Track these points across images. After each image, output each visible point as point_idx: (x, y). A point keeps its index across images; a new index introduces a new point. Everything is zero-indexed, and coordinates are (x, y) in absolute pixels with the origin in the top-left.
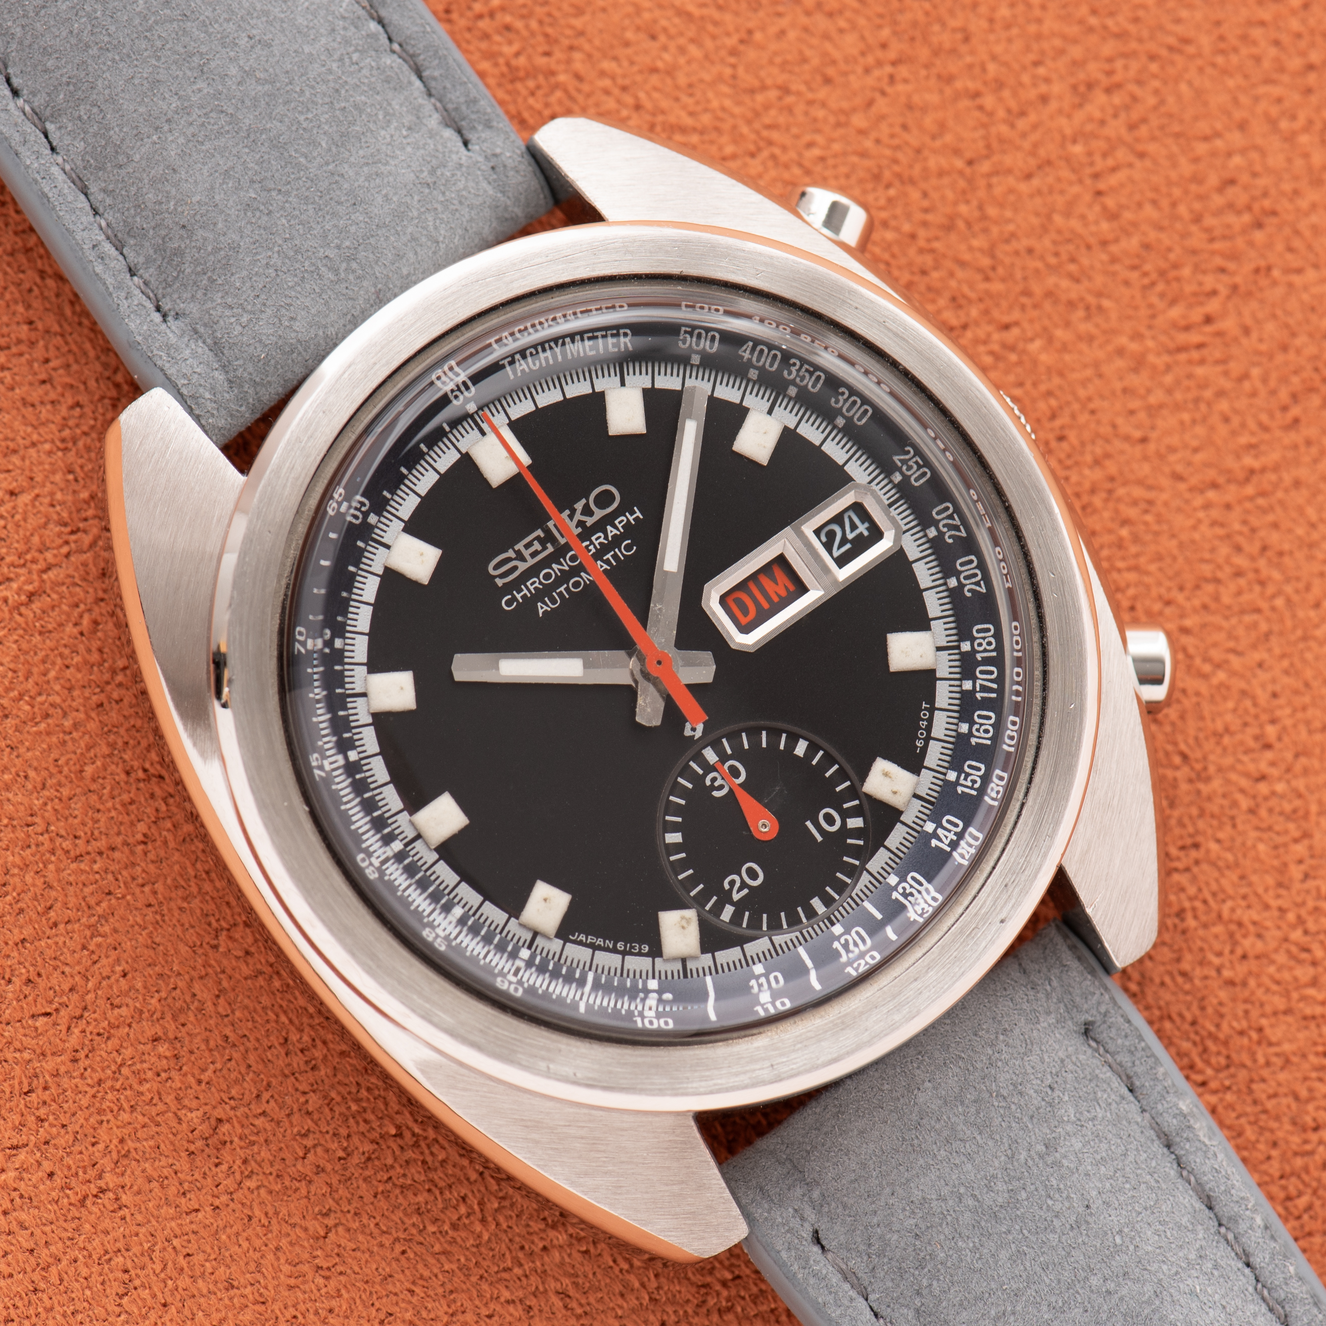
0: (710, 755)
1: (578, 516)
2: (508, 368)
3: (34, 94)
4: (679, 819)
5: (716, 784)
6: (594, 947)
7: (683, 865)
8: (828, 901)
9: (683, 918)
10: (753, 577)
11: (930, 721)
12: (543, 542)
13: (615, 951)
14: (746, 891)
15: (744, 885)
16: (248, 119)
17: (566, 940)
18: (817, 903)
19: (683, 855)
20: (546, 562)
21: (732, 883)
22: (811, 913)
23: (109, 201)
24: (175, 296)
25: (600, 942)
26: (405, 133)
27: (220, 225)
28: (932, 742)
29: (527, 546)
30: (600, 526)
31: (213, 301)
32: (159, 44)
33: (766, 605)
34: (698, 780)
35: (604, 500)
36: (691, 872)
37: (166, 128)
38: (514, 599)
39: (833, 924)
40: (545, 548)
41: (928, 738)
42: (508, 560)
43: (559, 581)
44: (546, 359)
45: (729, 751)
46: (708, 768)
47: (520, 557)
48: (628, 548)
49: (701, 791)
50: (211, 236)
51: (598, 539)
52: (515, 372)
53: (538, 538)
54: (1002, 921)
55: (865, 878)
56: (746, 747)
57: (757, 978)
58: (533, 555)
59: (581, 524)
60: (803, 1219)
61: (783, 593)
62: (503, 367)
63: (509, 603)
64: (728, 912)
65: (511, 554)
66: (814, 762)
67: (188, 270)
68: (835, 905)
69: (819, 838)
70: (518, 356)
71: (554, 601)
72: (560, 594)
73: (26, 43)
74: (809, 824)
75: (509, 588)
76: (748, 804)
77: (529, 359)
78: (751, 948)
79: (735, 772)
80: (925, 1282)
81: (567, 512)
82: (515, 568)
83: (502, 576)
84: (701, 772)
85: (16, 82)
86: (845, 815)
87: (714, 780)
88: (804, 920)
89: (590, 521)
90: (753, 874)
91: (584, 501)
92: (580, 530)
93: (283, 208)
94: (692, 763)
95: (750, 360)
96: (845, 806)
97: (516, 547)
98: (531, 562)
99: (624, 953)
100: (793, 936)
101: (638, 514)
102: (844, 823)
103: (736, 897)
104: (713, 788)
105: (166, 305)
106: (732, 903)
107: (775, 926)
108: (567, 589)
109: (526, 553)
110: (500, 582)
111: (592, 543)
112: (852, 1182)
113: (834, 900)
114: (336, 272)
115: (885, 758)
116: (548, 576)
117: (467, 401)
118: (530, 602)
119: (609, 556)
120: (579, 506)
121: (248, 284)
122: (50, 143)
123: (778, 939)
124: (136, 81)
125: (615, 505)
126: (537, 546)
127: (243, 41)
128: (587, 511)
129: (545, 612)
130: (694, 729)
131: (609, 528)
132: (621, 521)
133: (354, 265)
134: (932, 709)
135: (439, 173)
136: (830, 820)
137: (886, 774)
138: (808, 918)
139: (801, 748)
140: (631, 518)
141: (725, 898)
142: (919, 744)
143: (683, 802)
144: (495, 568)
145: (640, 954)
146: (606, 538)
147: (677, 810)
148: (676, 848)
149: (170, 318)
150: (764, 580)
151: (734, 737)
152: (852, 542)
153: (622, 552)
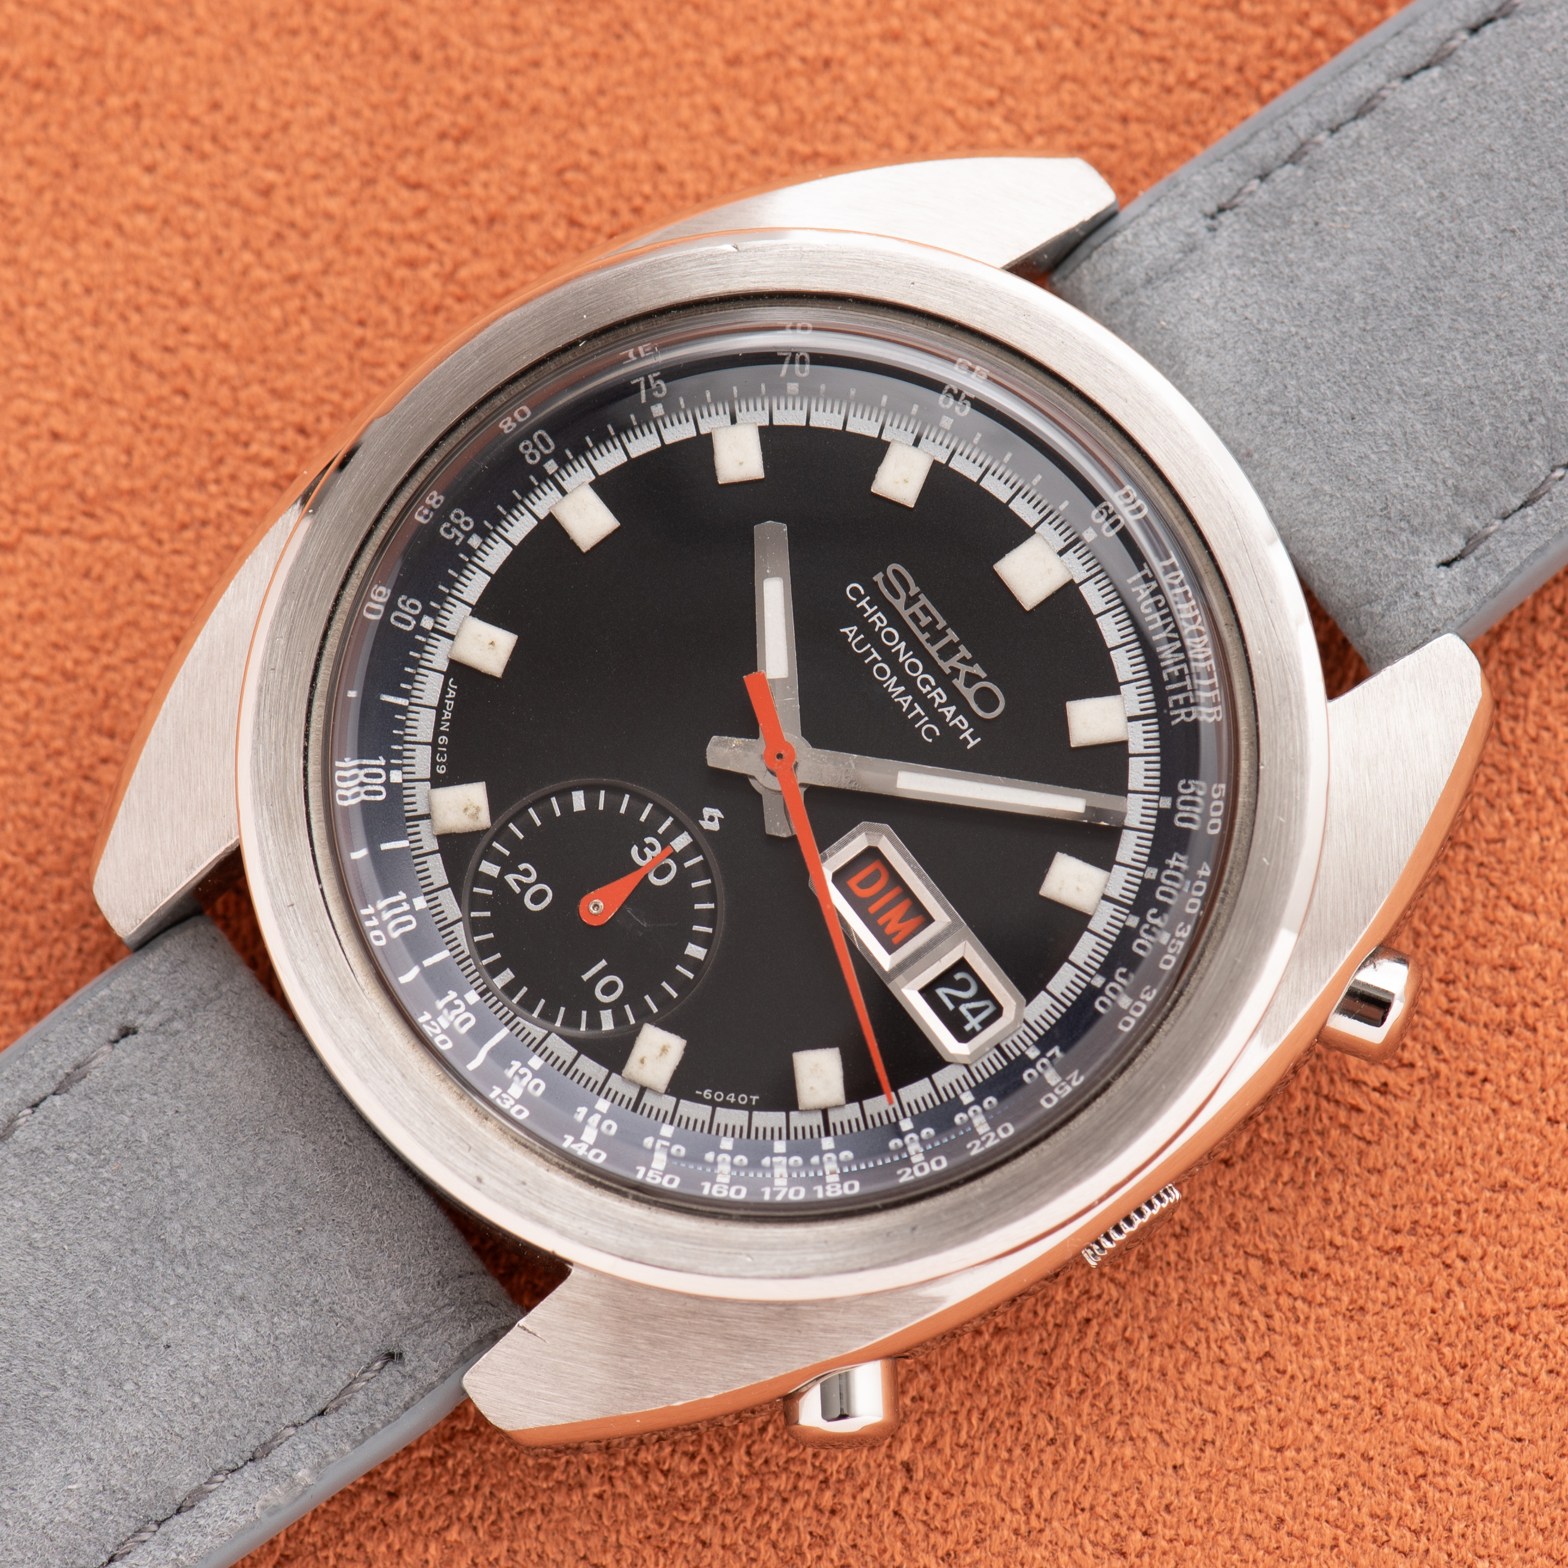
0: (681, 842)
1: (964, 669)
2: (1139, 575)
3: (1475, 50)
4: (601, 807)
5: (647, 850)
6: (440, 708)
7: (546, 814)
8: (510, 990)
9: (478, 809)
10: (907, 892)
11: (736, 1106)
12: (931, 628)
13: (437, 733)
14: (517, 890)
15: (525, 887)
16: (1450, 289)
17: (447, 675)
18: (507, 976)
19: (558, 813)
20: (907, 635)
21: (526, 873)
22: (494, 970)
23: (1347, 142)
24: (1236, 226)
25: (447, 715)
26: (1450, 482)
27: (1320, 264)
28: (709, 1108)
29: (924, 609)
30: (955, 697)
31: (1232, 265)
32: (1535, 180)
33: (873, 909)
34: (650, 828)
35: (986, 699)
36: (538, 823)
37: (1434, 193)
38: (860, 598)
39: (481, 994)
40: (923, 630)
41: (714, 1104)
42: (906, 587)
43: (884, 651)
44: (1154, 621)
45: (687, 864)
46: (666, 840)
47: (911, 601)
48: (930, 733)
49: (638, 833)
50: (1306, 255)
51: (939, 696)
52: (1135, 584)
53: (935, 622)
54: (479, 1180)
55: (539, 1033)
56: (694, 885)
57: (409, 901)
58: (914, 616)
59: (955, 672)
60: (149, 1013)
61: (889, 930)
62: (1140, 568)
63: (854, 591)
64: (490, 869)
65: (914, 590)
66: (679, 968)
67: (1266, 236)
68: (506, 998)
69: (586, 977)
70: (1154, 585)
71: (860, 645)
72: (868, 653)
73: (1533, 35)
74: (603, 963)
75: (872, 589)
76: (623, 887)
77: (1151, 601)
78: (447, 898)
79: (662, 871)
80: (73, 1156)
81: (969, 656)
82: (897, 595)
83: (886, 580)
84: (661, 831)
85: (1488, 30)
86: (616, 1008)
87: (652, 847)
88: (485, 962)
89: (959, 683)
90: (538, 897)
91: (983, 675)
92: (948, 671)
93: (1344, 333)
94: (670, 820)
95: (1167, 867)
96: (627, 1007)
97: (922, 596)
98: (905, 614)
99: (434, 744)
100: (464, 946)
101: (972, 743)
102: (606, 1006)
103: (510, 878)
104: (642, 846)
105: (1226, 218)
106: (502, 874)
107: (475, 927)
108: (875, 661)
109: (915, 608)
110: (878, 578)
111: (933, 689)
112: (191, 1064)
113: (512, 997)
114: (1269, 401)
115: (686, 1050)
116: (890, 637)
117: (1097, 528)
118: (857, 617)
119: (919, 709)
120: (977, 670)
121: (1249, 301)
122: (1416, 72)
123: (459, 930)
124: (1489, 156)
125: (980, 713)
126: (925, 621)
127: (1545, 278)
128: (971, 679)
129: (846, 636)
130: (711, 819)
131: (953, 709)
132: (962, 722)
133: (1278, 421)
134: (750, 1108)
135: (1403, 524)
136: (609, 989)
137: (664, 1050)
138: (488, 966)
139: (695, 951)
140: (966, 734)
141: (508, 865)
142: (707, 1093)
143: (623, 810)
144: (895, 572)
145: (434, 764)
146: (941, 705)
147: (612, 805)
148: (566, 806)
149: (1209, 222)
150: (904, 906)
151: (704, 870)
152: (957, 1010)
153: (924, 725)
